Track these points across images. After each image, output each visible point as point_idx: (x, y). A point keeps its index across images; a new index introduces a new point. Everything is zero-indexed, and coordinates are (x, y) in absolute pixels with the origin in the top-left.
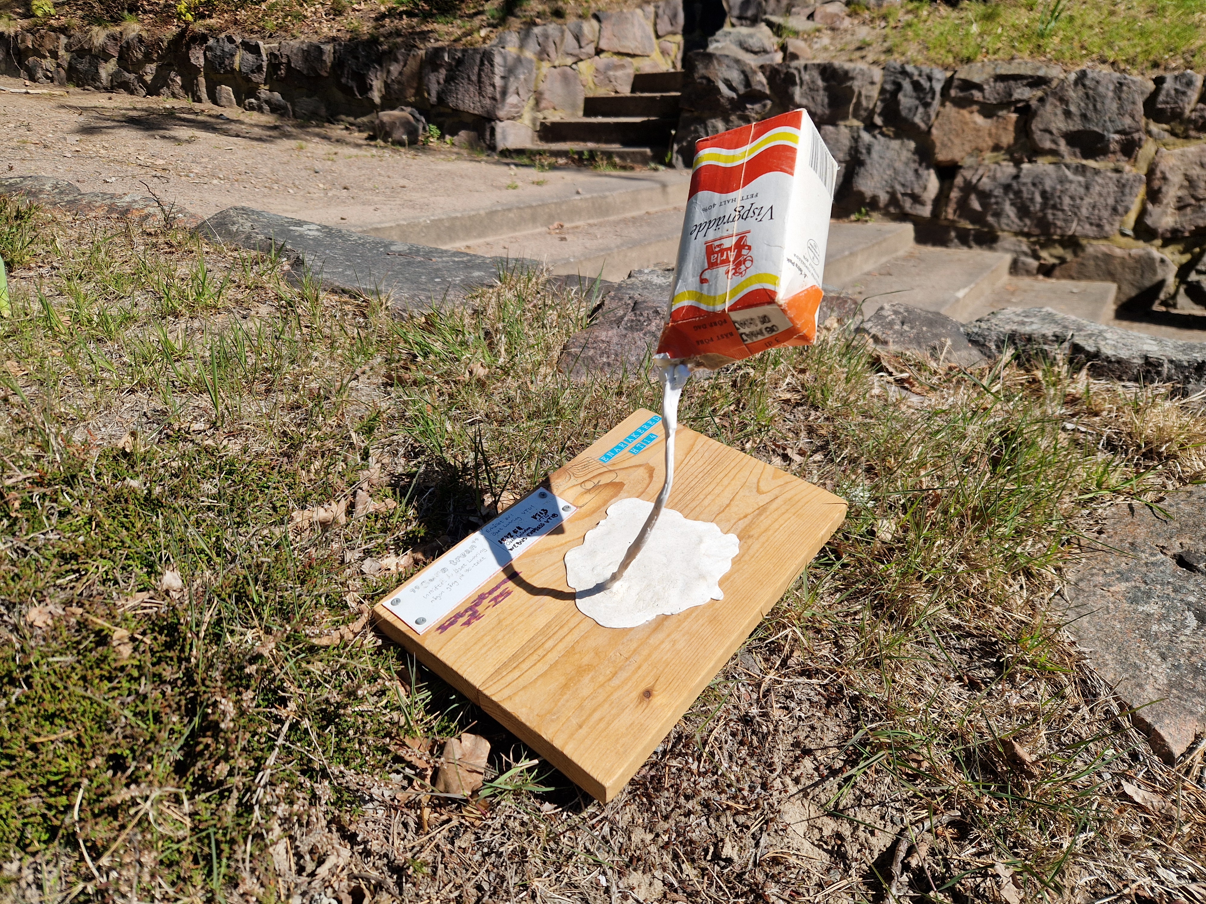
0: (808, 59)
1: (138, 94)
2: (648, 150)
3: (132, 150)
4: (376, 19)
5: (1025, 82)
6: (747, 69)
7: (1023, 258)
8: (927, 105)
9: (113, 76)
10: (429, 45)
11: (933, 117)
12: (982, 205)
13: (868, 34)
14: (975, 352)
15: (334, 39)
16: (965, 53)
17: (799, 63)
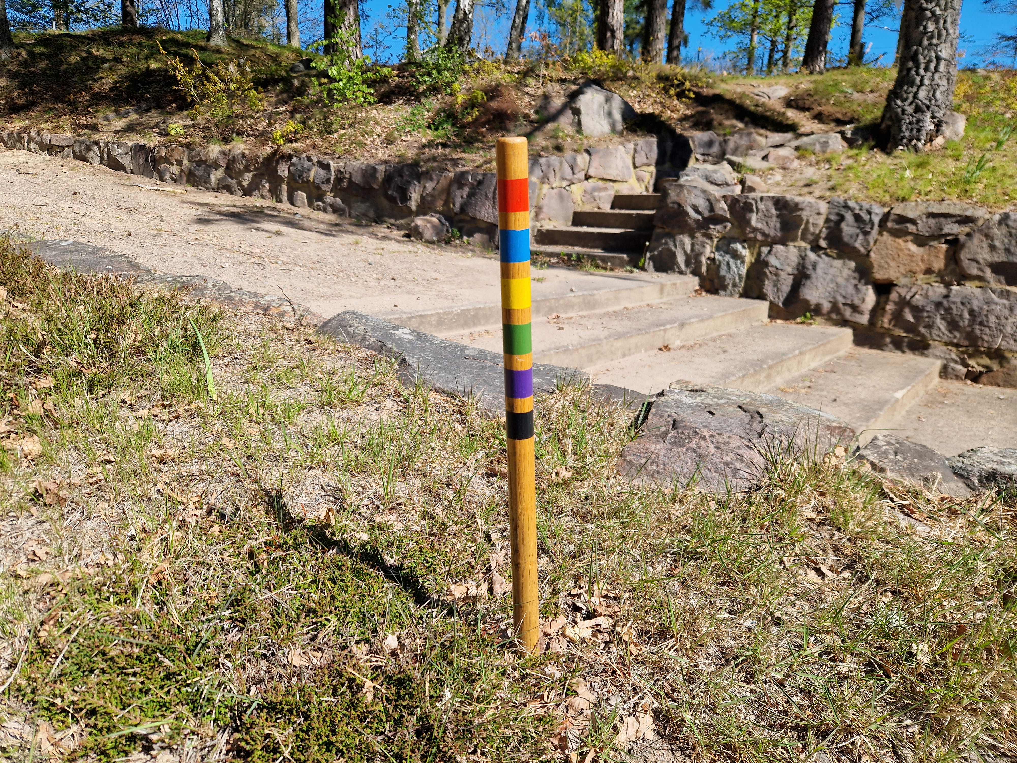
0: (762, 192)
1: (236, 195)
2: (625, 256)
3: (235, 240)
4: (419, 148)
5: (954, 220)
6: (712, 198)
7: (952, 365)
8: (866, 233)
9: (220, 180)
10: (457, 169)
11: (872, 243)
12: (914, 317)
13: (814, 174)
14: (961, 484)
15: (386, 162)
16: (900, 193)
17: (756, 195)
